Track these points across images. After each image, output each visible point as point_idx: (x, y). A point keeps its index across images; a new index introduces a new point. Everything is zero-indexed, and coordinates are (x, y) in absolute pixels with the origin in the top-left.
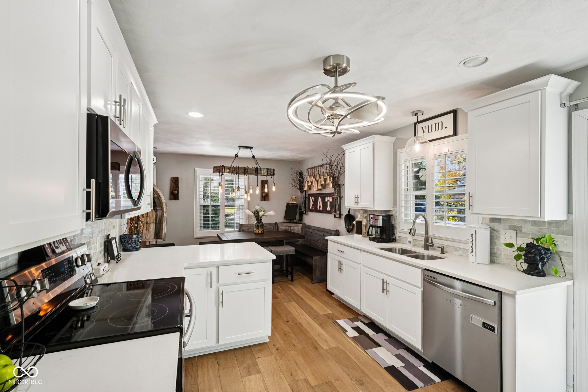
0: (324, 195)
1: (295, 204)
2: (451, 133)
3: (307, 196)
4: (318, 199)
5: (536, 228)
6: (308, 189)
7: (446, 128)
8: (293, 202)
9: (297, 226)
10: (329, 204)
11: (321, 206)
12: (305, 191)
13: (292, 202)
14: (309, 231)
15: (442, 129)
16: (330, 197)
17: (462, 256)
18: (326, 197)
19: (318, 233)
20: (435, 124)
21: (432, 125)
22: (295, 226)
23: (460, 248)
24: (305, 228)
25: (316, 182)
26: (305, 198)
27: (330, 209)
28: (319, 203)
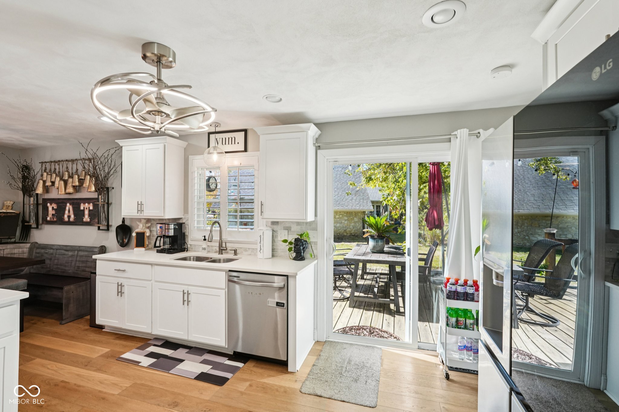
0: (79, 201)
1: (13, 214)
2: (243, 149)
3: (40, 201)
4: (66, 206)
5: (299, 227)
6: (45, 192)
7: (238, 143)
8: (8, 211)
9: (20, 247)
10: (87, 212)
11: (72, 216)
12: (37, 194)
13: (5, 211)
14: (46, 253)
15: (235, 143)
16: (89, 203)
17: (250, 255)
18: (82, 204)
19: (67, 253)
20: (229, 138)
21: (226, 138)
22: (14, 248)
23: (249, 248)
24: (37, 248)
25: (62, 183)
26: (38, 204)
27: (89, 220)
28: (67, 212)
